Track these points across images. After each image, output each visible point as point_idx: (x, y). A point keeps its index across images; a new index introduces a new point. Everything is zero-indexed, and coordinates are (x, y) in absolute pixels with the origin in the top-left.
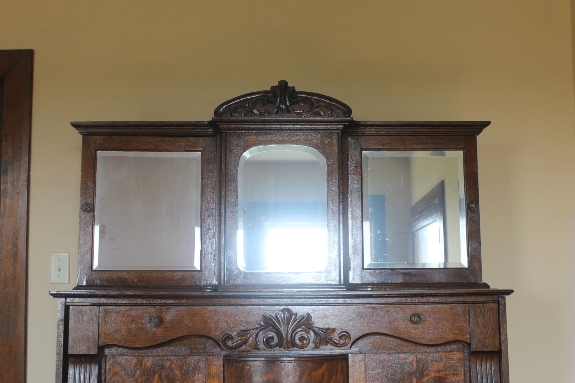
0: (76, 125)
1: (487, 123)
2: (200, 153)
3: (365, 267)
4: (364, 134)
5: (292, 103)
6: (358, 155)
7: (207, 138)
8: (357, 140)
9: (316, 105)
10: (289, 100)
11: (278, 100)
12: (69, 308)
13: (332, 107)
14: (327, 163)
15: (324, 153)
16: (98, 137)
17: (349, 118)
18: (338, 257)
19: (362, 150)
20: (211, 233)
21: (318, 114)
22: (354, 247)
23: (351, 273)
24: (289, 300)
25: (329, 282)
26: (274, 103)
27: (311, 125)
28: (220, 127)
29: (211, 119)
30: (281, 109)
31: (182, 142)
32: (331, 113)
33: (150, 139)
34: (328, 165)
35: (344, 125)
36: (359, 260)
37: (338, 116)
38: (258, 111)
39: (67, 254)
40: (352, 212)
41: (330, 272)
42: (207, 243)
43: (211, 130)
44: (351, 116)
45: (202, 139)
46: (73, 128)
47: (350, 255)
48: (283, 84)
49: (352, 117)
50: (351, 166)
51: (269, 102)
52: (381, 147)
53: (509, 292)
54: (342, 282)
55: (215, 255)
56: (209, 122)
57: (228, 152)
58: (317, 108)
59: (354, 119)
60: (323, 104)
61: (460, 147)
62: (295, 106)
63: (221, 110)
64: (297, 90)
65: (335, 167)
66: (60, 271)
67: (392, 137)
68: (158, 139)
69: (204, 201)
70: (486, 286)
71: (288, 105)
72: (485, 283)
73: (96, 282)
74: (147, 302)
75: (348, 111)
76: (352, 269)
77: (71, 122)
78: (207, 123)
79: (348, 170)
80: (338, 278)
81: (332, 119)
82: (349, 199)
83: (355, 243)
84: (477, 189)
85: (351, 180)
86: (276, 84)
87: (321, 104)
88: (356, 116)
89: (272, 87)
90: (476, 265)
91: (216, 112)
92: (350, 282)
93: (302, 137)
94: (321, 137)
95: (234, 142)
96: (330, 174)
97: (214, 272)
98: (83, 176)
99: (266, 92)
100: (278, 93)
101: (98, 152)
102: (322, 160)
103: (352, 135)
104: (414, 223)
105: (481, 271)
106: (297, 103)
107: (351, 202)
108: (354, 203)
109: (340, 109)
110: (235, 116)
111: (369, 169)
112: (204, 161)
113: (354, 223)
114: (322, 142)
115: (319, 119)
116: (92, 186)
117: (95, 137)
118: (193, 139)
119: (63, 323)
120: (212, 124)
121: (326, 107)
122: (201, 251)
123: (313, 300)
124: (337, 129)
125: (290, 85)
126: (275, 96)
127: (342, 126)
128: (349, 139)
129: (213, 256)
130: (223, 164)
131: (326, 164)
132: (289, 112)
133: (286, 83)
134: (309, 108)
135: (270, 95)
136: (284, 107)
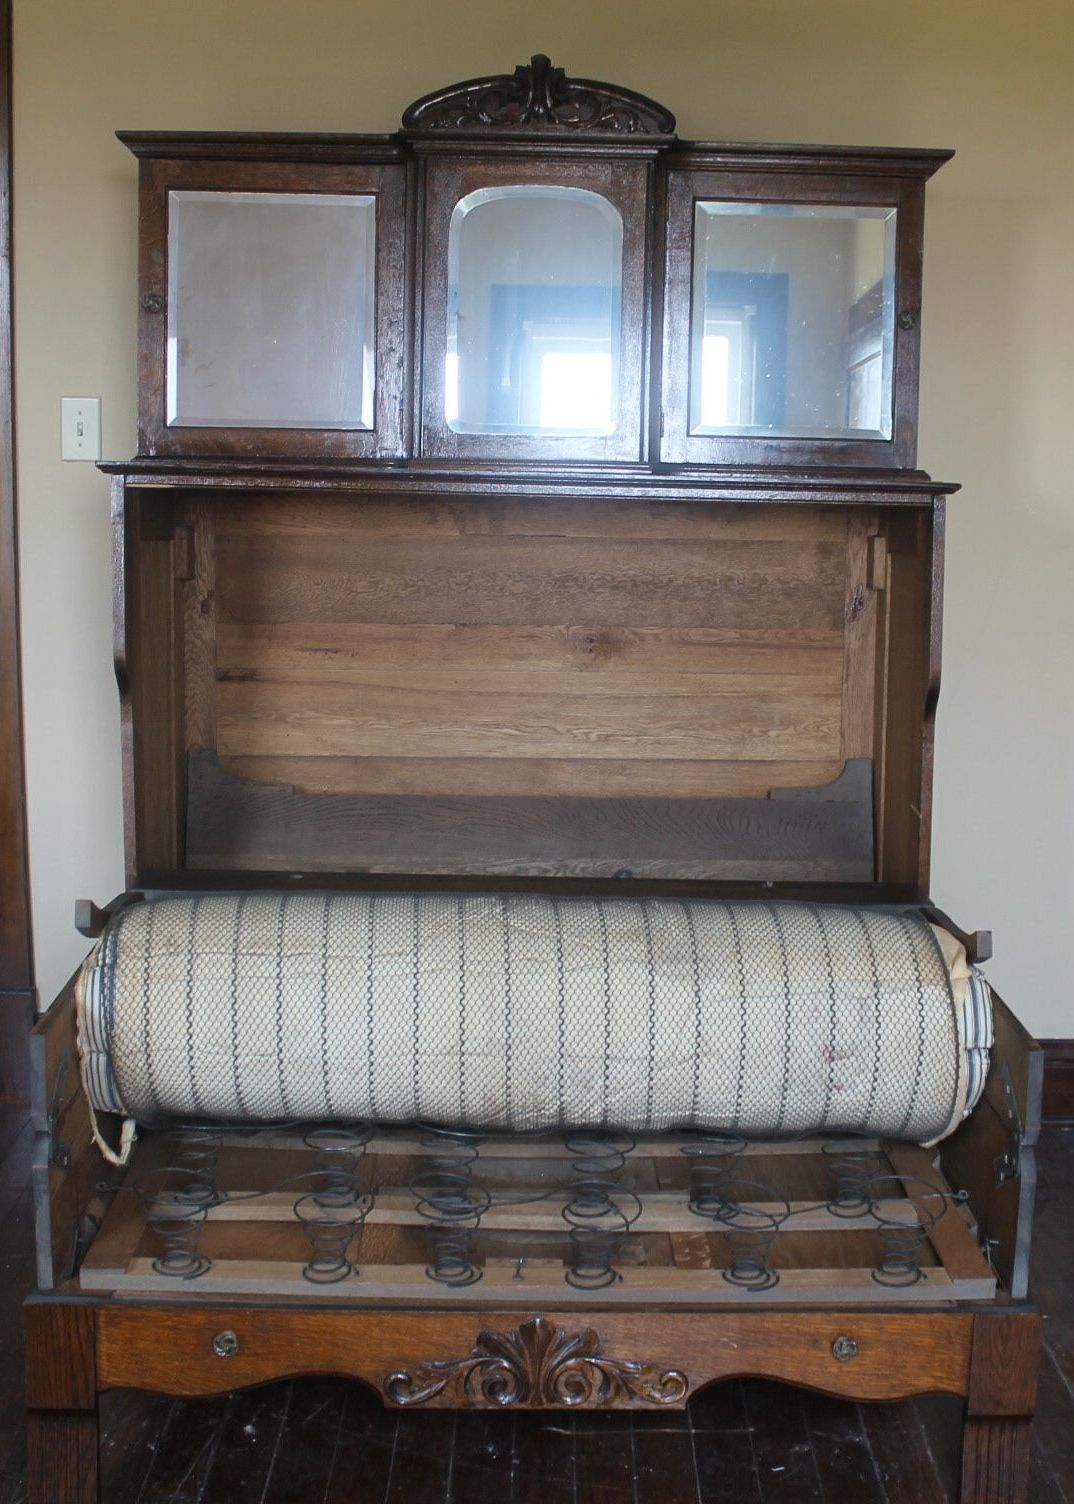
0: (127, 138)
1: (946, 156)
2: (374, 197)
3: (692, 433)
4: (701, 168)
5: (556, 103)
6: (688, 211)
7: (387, 168)
8: (687, 179)
9: (604, 108)
10: (552, 96)
11: (531, 94)
13: (637, 112)
14: (624, 225)
15: (618, 204)
16: (170, 162)
17: (668, 136)
18: (639, 411)
19: (696, 199)
20: (395, 359)
21: (607, 125)
22: (672, 391)
23: (664, 443)
24: (540, 486)
25: (620, 458)
26: (522, 101)
27: (594, 148)
28: (415, 146)
29: (395, 131)
30: (537, 115)
31: (336, 174)
32: (635, 124)
33: (274, 167)
34: (626, 230)
35: (660, 150)
36: (681, 422)
37: (648, 132)
38: (489, 116)
39: (96, 400)
40: (671, 322)
41: (622, 438)
42: (387, 377)
43: (395, 152)
44: (675, 132)
45: (377, 169)
46: (120, 142)
47: (664, 408)
48: (541, 63)
49: (676, 135)
50: (673, 229)
51: (512, 99)
52: (733, 195)
53: (952, 488)
54: (646, 459)
55: (402, 402)
56: (394, 137)
57: (429, 198)
58: (606, 113)
59: (680, 137)
60: (620, 105)
61: (892, 200)
62: (563, 109)
63: (417, 113)
64: (569, 74)
65: (640, 232)
66: (82, 435)
67: (758, 175)
68: (289, 167)
69: (382, 294)
70: (923, 475)
71: (549, 105)
72: (923, 472)
73: (173, 448)
74: (277, 485)
75: (668, 121)
76: (666, 434)
77: (116, 132)
78: (387, 137)
79: (665, 240)
80: (637, 450)
81: (637, 136)
82: (666, 299)
83: (673, 384)
84: (918, 287)
85: (670, 260)
86: (527, 62)
87: (615, 105)
88: (682, 132)
89: (517, 67)
90: (907, 435)
91: (407, 118)
92: (663, 460)
93: (576, 170)
94: (613, 172)
95: (441, 177)
96: (628, 247)
97: (401, 433)
98: (142, 240)
99: (506, 78)
100: (531, 80)
101: (171, 192)
102: (612, 217)
103: (682, 168)
105: (915, 449)
106: (568, 101)
107: (670, 303)
108: (675, 305)
109: (652, 116)
110: (443, 127)
111: (708, 238)
112: (381, 215)
113: (674, 345)
114: (616, 183)
115: (610, 135)
116: (162, 261)
117: (163, 161)
118: (359, 170)
120: (396, 139)
121: (625, 112)
122: (376, 391)
123: (586, 488)
124: (647, 157)
125: (555, 64)
126: (525, 87)
127: (656, 152)
128: (671, 177)
129: (397, 402)
130: (419, 221)
131: (622, 227)
132: (551, 120)
133: (548, 61)
134: (591, 114)
135: (514, 84)
136: (541, 110)
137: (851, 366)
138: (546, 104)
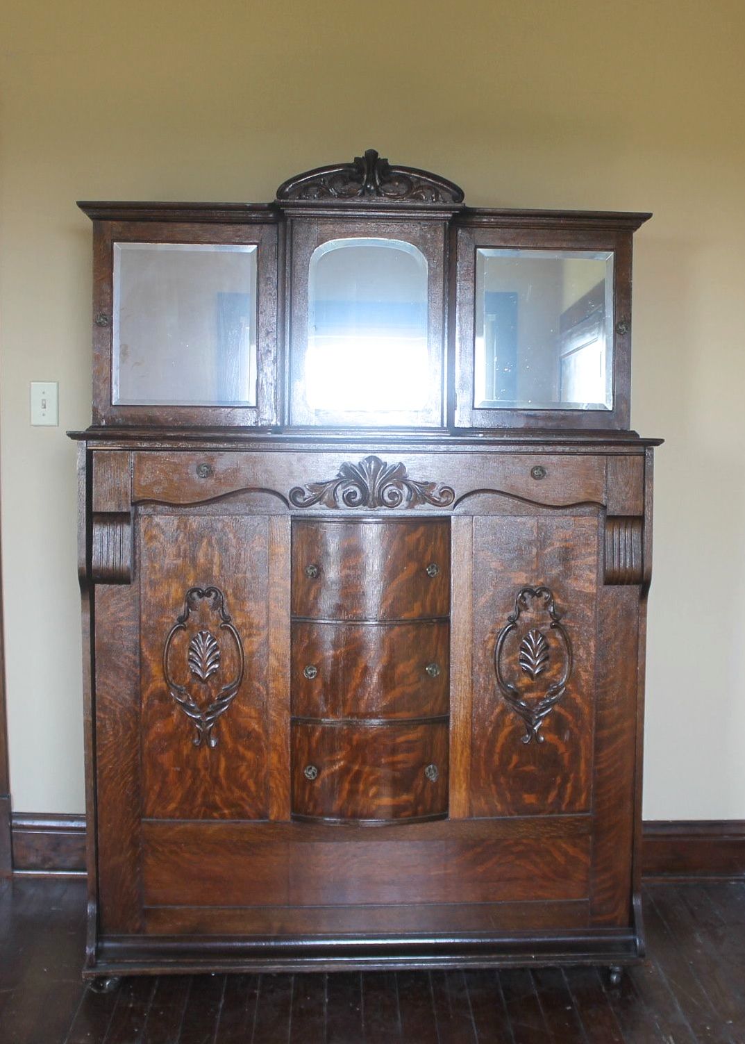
0: (84, 206)
1: (646, 217)
2: (256, 246)
3: (476, 407)
4: (480, 225)
5: (383, 182)
6: (471, 255)
7: (265, 226)
8: (471, 233)
9: (415, 186)
10: (380, 178)
11: (365, 176)
12: (92, 453)
13: (437, 188)
14: (429, 265)
15: (425, 251)
16: (114, 222)
17: (459, 205)
18: (440, 393)
19: (477, 247)
20: (271, 357)
21: (418, 198)
22: (462, 378)
23: (457, 414)
24: (377, 445)
25: (428, 425)
26: (359, 181)
27: (408, 213)
28: (285, 212)
29: (272, 201)
30: (369, 190)
31: (229, 230)
32: (437, 197)
33: (187, 226)
34: (430, 268)
35: (454, 214)
36: (468, 398)
37: (445, 202)
38: (336, 191)
39: (55, 384)
40: (460, 332)
41: (429, 411)
42: (265, 371)
43: (271, 216)
44: (463, 202)
45: (258, 227)
46: (79, 210)
47: (456, 390)
48: (372, 156)
49: (464, 204)
50: (461, 267)
51: (352, 180)
52: (503, 244)
53: (658, 442)
54: (445, 426)
55: (276, 387)
56: (270, 205)
57: (294, 247)
58: (417, 189)
59: (467, 205)
60: (426, 183)
61: (609, 247)
62: (387, 186)
63: (287, 190)
64: (391, 163)
65: (440, 270)
66: (45, 407)
67: (518, 230)
68: (197, 226)
69: (262, 313)
70: (634, 434)
71: (378, 184)
72: (634, 431)
73: (117, 420)
74: (194, 446)
75: (459, 194)
76: (458, 408)
77: (77, 202)
78: (266, 205)
79: (456, 275)
80: (440, 419)
81: (438, 204)
82: (457, 315)
83: (463, 373)
84: (629, 305)
85: (460, 289)
86: (362, 155)
87: (422, 183)
88: (469, 202)
89: (356, 158)
90: (623, 407)
91: (281, 193)
92: (456, 426)
93: (395, 227)
94: (421, 229)
95: (301, 231)
96: (432, 279)
97: (276, 408)
98: (95, 277)
99: (349, 165)
100: (366, 167)
101: (115, 243)
102: (421, 259)
103: (465, 226)
104: (563, 342)
105: (629, 416)
106: (390, 182)
107: (460, 318)
108: (463, 319)
109: (447, 191)
110: (305, 199)
111: (485, 273)
112: (260, 257)
113: (463, 346)
114: (423, 237)
115: (419, 204)
116: (109, 291)
117: (110, 222)
118: (245, 228)
119: (85, 472)
120: (273, 207)
121: (429, 188)
122: (257, 380)
123: (409, 446)
124: (444, 219)
125: (381, 156)
126: (361, 171)
127: (450, 215)
128: (460, 232)
129: (273, 387)
130: (288, 264)
131: (427, 267)
132: (379, 194)
133: (377, 154)
134: (407, 190)
135: (354, 170)
136: (372, 188)
137: (562, 355)
138: (376, 183)
